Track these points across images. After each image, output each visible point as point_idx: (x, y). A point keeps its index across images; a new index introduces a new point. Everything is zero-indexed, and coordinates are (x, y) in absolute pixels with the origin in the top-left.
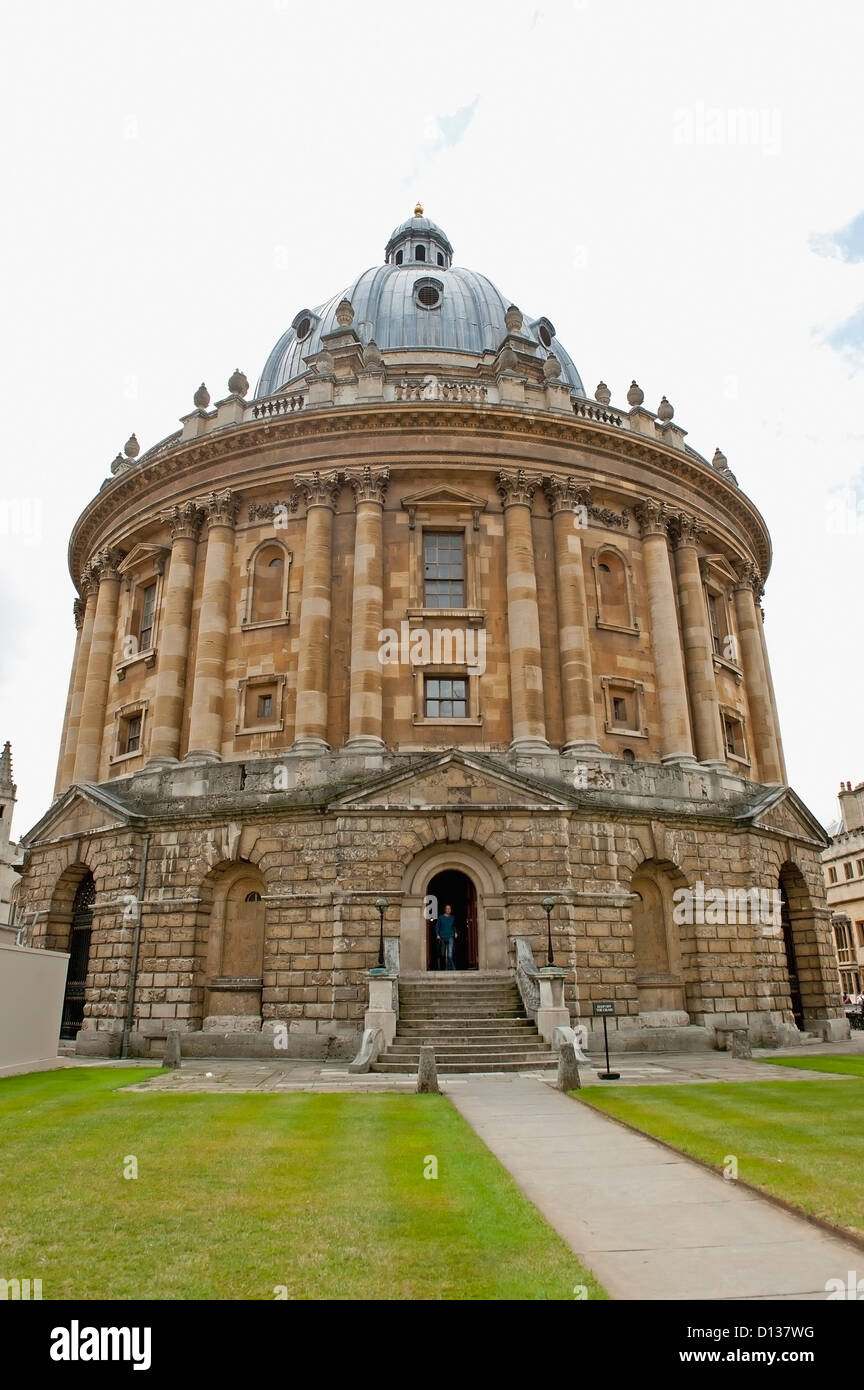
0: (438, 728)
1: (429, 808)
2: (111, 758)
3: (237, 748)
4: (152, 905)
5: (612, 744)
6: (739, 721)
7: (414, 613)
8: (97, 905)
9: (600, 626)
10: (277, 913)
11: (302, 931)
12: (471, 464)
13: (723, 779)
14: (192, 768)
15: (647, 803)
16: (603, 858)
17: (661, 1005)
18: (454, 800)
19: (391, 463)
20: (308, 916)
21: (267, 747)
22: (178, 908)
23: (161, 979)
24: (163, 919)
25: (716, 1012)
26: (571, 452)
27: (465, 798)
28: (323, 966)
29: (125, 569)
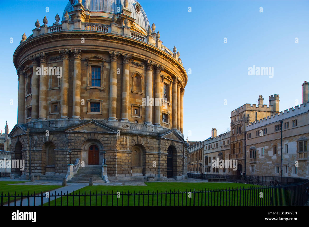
0: (93, 115)
1: (87, 132)
2: (26, 118)
3: (50, 118)
4: (33, 150)
5: (133, 119)
6: (168, 115)
7: (87, 87)
8: (23, 150)
9: (132, 92)
10: (57, 153)
11: (62, 156)
12: (102, 49)
13: (158, 128)
14: (39, 122)
15: (138, 132)
16: (126, 143)
17: (137, 172)
18: (93, 131)
19: (82, 48)
20: (63, 153)
21: (56, 118)
22: (38, 151)
23: (36, 165)
24: (35, 153)
25: (148, 174)
26: (128, 47)
27: (95, 130)
28: (66, 163)
29: (24, 72)
